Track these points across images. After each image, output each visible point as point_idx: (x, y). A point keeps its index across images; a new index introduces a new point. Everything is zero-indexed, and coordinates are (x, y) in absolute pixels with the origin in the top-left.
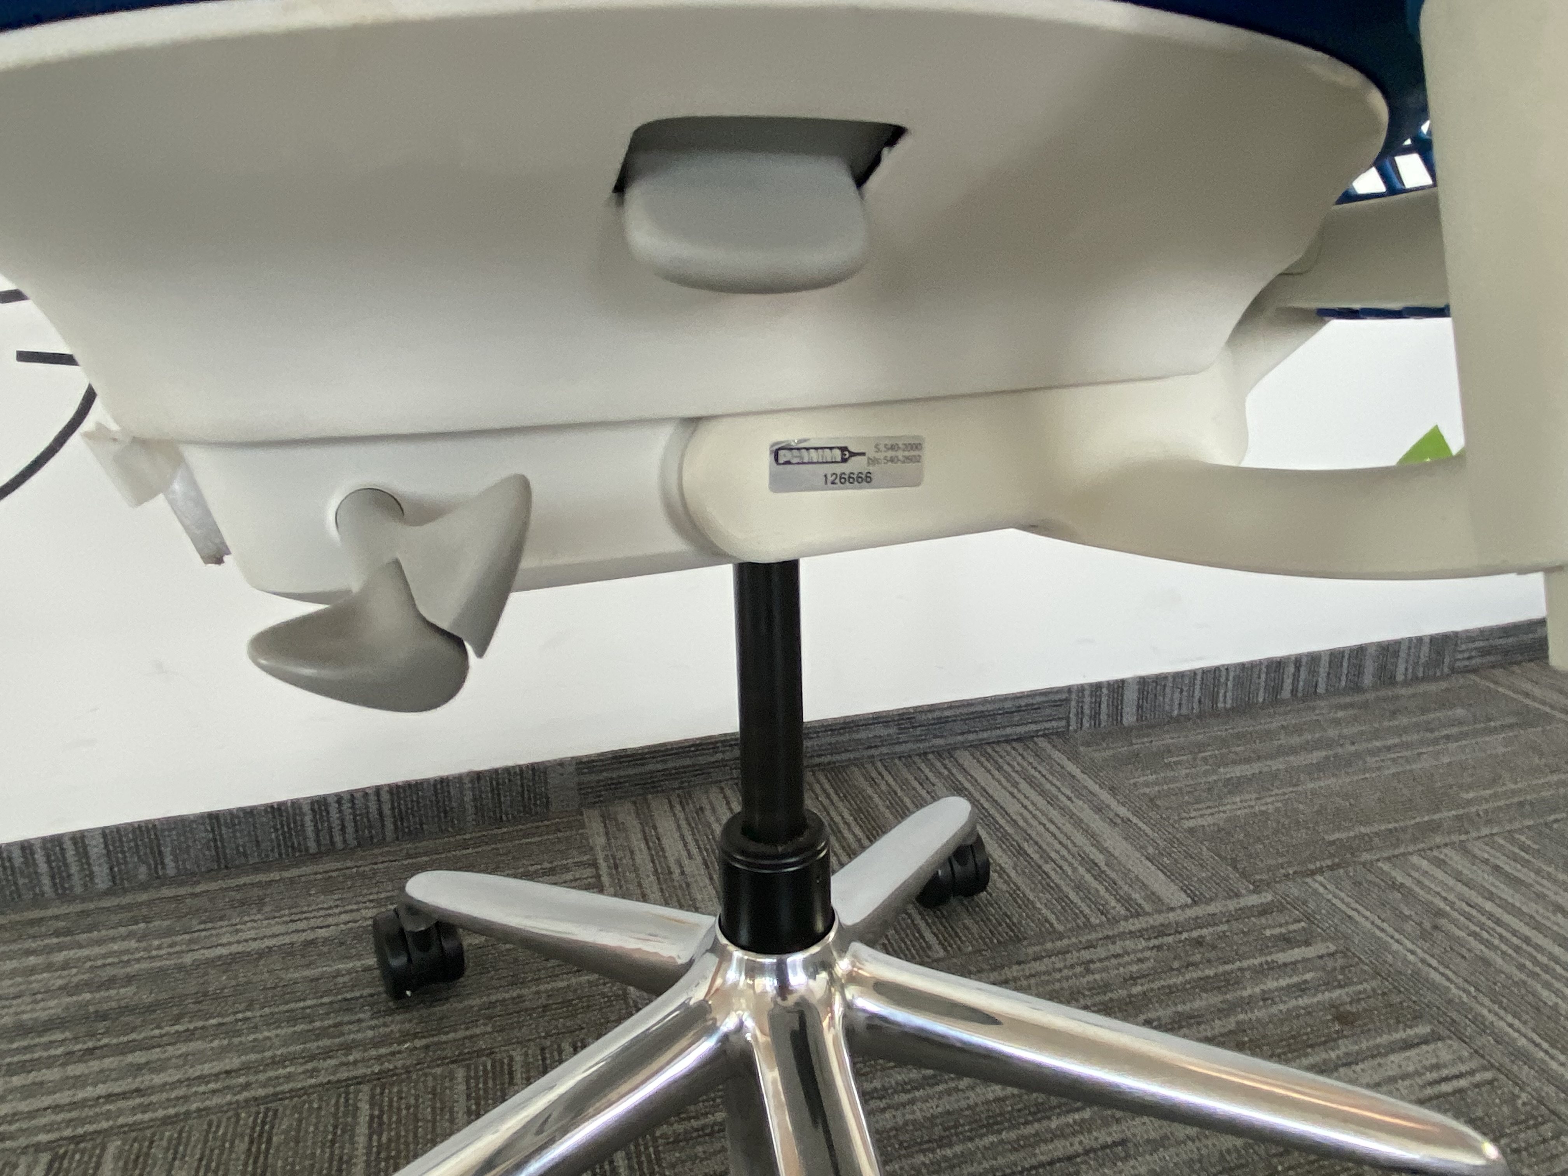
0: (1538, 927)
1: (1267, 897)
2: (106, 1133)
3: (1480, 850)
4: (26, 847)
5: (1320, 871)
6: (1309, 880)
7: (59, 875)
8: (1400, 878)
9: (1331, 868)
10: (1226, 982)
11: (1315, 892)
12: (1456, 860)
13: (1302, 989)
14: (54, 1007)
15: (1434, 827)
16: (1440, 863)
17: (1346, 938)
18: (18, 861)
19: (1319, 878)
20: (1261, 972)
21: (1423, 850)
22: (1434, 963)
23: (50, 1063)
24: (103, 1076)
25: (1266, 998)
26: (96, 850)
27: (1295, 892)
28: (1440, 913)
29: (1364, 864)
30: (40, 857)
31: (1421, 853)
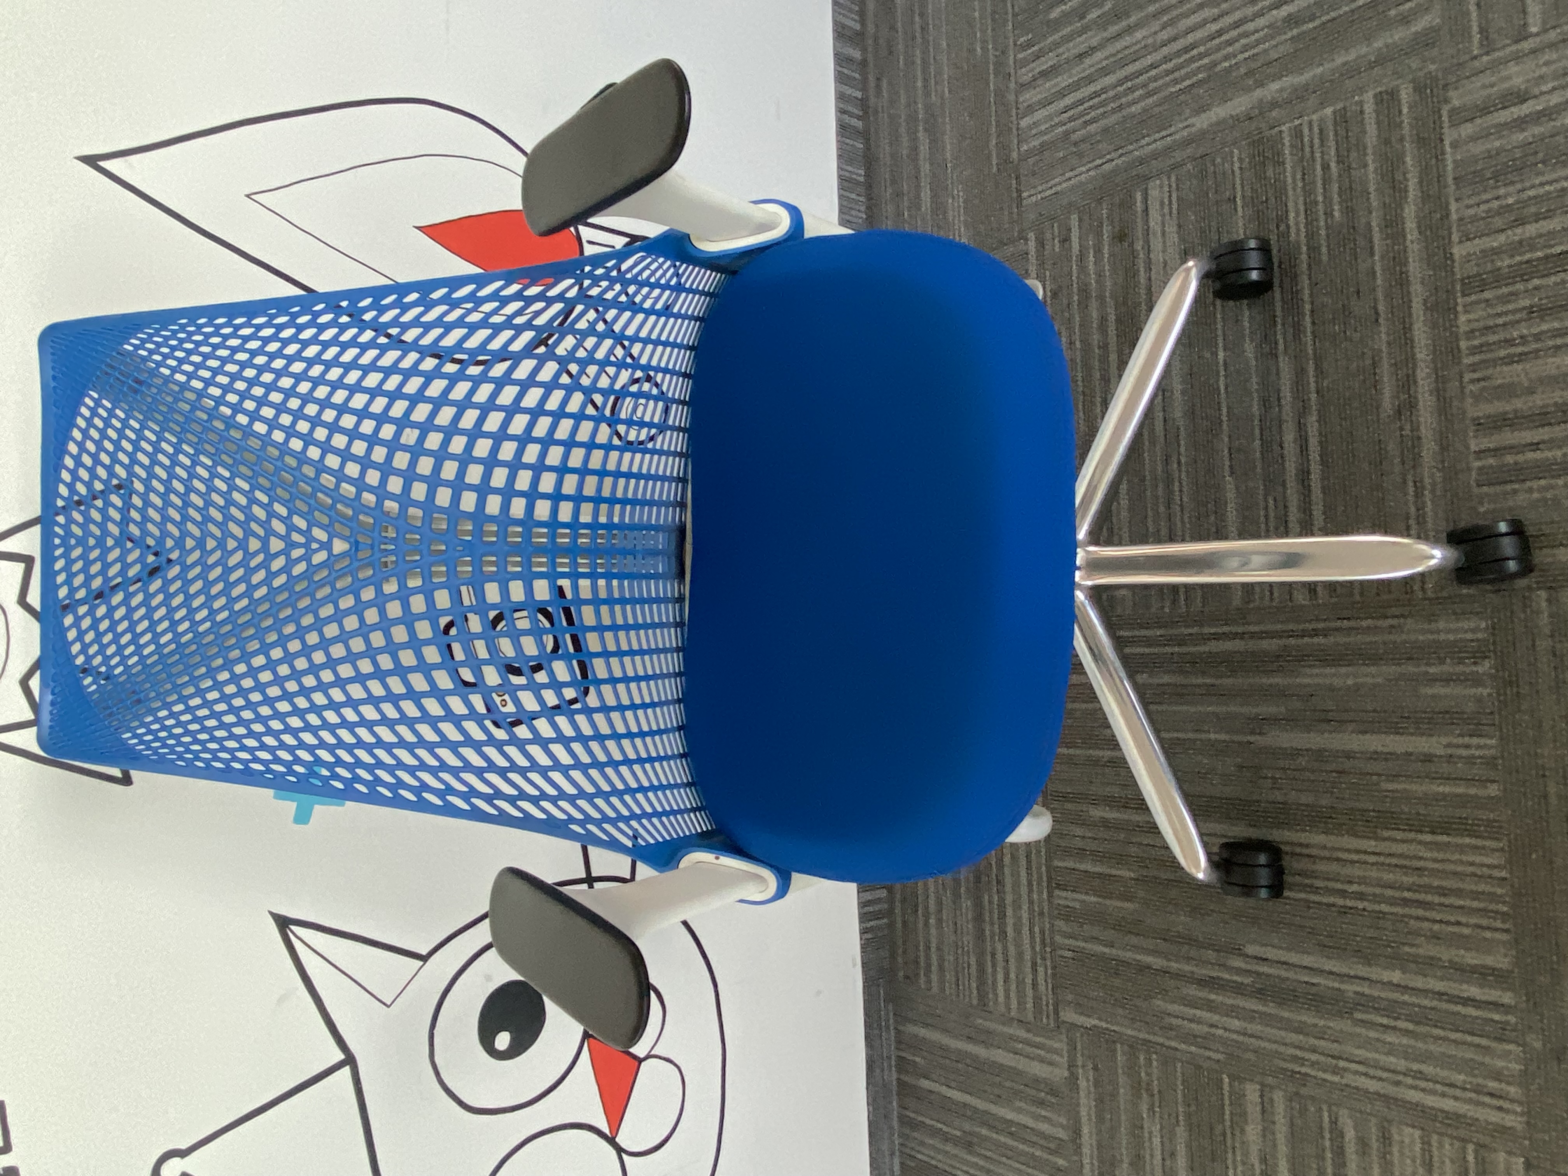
0: (1090, 80)
1: (1031, 235)
2: (1048, 868)
3: (1025, 74)
4: (863, 932)
5: (1019, 191)
6: (1025, 202)
7: (876, 916)
8: (1036, 143)
9: (1019, 183)
10: (1084, 291)
11: (1036, 204)
12: (1030, 96)
13: (1098, 251)
14: (967, 904)
15: (1000, 94)
16: (1030, 109)
17: (1070, 204)
18: (869, 936)
19: (1025, 195)
20: (1082, 269)
21: (1017, 114)
22: (1099, 162)
23: (1002, 900)
24: (1016, 875)
25: (1100, 275)
26: (868, 896)
27: (1032, 216)
28: (1067, 134)
29: (1020, 160)
30: (869, 925)
31: (1020, 117)
